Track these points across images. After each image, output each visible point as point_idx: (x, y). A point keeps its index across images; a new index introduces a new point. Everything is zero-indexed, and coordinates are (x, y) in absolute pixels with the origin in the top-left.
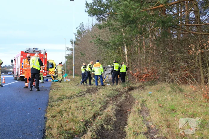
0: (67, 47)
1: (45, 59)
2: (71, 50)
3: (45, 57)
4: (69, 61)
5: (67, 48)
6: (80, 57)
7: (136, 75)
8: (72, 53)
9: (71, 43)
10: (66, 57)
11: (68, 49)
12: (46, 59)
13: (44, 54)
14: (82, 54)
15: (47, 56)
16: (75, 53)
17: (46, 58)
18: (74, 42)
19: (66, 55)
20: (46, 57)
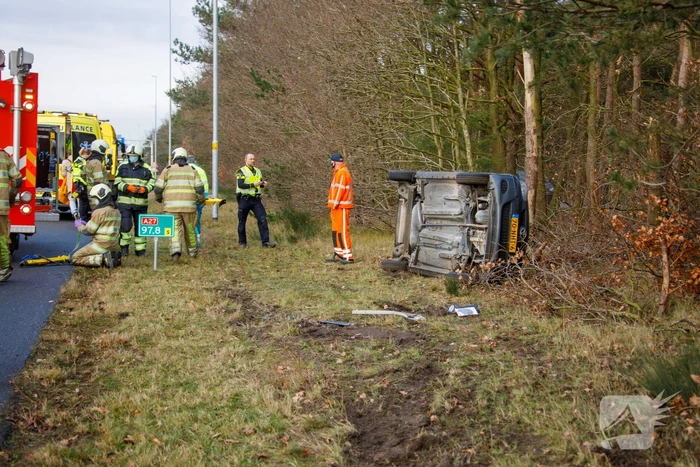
0: (176, 42)
1: (24, 114)
2: (202, 56)
3: (23, 100)
4: (189, 116)
5: (177, 48)
6: (247, 102)
7: (650, 244)
8: (208, 74)
9: (196, 19)
10: (174, 95)
11: (182, 55)
12: (29, 117)
13: (16, 82)
14: (265, 86)
15: (35, 94)
16: (223, 75)
17: (29, 107)
18: (219, 17)
19: (174, 86)
20: (35, 101)
